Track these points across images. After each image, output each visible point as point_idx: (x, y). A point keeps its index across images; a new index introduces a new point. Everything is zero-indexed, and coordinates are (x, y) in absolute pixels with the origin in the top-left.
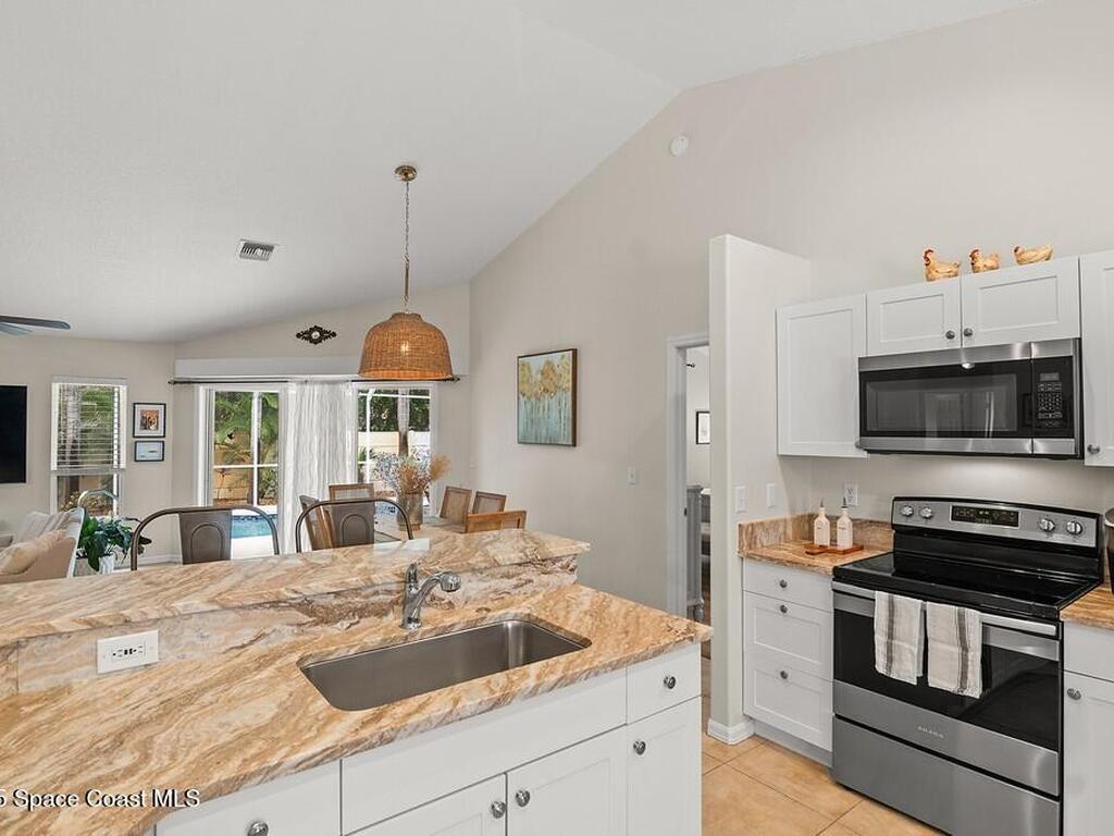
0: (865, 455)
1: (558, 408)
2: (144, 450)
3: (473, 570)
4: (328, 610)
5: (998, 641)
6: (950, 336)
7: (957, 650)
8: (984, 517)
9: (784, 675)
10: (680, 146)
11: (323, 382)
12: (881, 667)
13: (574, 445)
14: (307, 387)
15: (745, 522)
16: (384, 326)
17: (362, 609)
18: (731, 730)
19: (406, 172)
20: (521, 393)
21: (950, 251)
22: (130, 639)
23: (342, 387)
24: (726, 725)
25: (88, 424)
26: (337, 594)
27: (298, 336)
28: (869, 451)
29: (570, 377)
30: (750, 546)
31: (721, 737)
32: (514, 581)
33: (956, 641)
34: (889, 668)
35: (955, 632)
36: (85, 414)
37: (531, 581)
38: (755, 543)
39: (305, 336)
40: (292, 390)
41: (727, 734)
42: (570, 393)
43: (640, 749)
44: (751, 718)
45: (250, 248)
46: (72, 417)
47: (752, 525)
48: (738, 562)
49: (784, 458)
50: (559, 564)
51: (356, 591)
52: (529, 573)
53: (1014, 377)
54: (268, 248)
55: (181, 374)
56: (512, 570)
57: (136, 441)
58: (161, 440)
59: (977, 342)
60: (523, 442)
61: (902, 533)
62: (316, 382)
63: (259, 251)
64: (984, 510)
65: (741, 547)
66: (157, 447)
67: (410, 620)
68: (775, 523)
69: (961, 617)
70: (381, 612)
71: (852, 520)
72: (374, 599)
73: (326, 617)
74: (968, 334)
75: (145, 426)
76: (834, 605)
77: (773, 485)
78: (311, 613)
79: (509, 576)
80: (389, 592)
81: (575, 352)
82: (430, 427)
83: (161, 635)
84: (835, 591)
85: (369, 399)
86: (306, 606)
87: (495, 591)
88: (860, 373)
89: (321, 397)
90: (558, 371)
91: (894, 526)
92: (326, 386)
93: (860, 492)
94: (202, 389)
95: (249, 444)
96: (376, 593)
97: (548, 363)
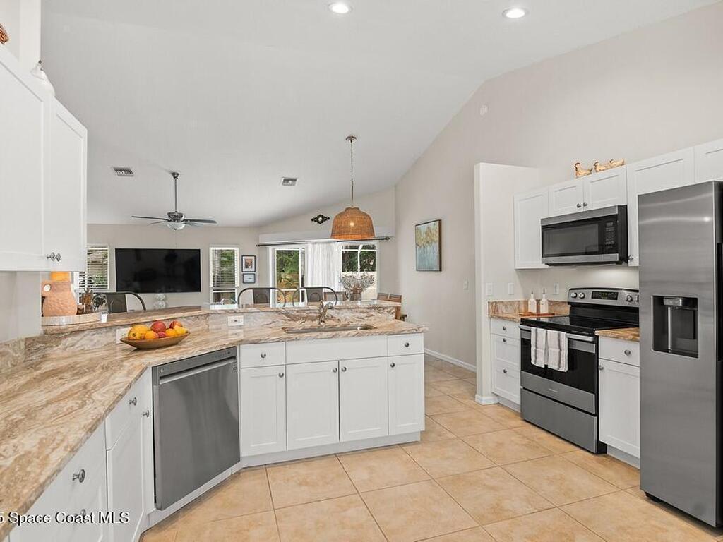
0: (547, 267)
1: (433, 250)
2: (247, 277)
3: (348, 308)
4: (295, 316)
5: (578, 347)
6: (579, 206)
7: (558, 350)
8: (605, 296)
9: (505, 372)
10: (484, 110)
11: (323, 243)
12: (533, 362)
13: (440, 270)
14: (316, 246)
15: (491, 301)
16: (341, 214)
17: (306, 318)
18: (484, 398)
19: (351, 138)
20: (417, 245)
21: (587, 163)
22: (236, 318)
23: (333, 245)
24: (482, 396)
25: (224, 269)
26: (297, 311)
27: (312, 220)
28: (549, 265)
29: (438, 235)
30: (494, 312)
31: (479, 401)
32: (366, 315)
33: (558, 347)
34: (535, 362)
35: (557, 343)
36: (223, 264)
37: (373, 315)
38: (498, 311)
39: (315, 220)
40: (310, 247)
41: (481, 400)
42: (438, 244)
43: (393, 366)
44: (497, 395)
45: (286, 180)
46: (218, 266)
47: (496, 302)
48: (488, 320)
49: (517, 270)
50: (386, 310)
51: (304, 311)
52: (372, 312)
53: (597, 225)
54: (294, 180)
55: (261, 242)
56: (365, 310)
57: (243, 273)
58: (253, 273)
59: (589, 208)
60: (419, 270)
61: (574, 306)
62: (319, 243)
63: (290, 182)
64: (605, 292)
65: (489, 312)
66: (252, 276)
67: (321, 321)
68: (512, 303)
69: (559, 335)
70: (313, 320)
71: (549, 301)
72: (310, 315)
73: (294, 319)
74: (585, 205)
75: (247, 267)
76: (521, 335)
77: (512, 284)
78: (289, 317)
79: (364, 313)
80: (315, 313)
81: (440, 221)
82: (376, 269)
83: (244, 318)
84: (521, 329)
85: (359, 253)
86: (287, 314)
87: (358, 317)
88: (542, 227)
89: (323, 250)
90: (433, 231)
91: (569, 303)
92: (325, 245)
93: (560, 288)
94: (270, 248)
95: (298, 278)
96: (311, 313)
97: (428, 228)
